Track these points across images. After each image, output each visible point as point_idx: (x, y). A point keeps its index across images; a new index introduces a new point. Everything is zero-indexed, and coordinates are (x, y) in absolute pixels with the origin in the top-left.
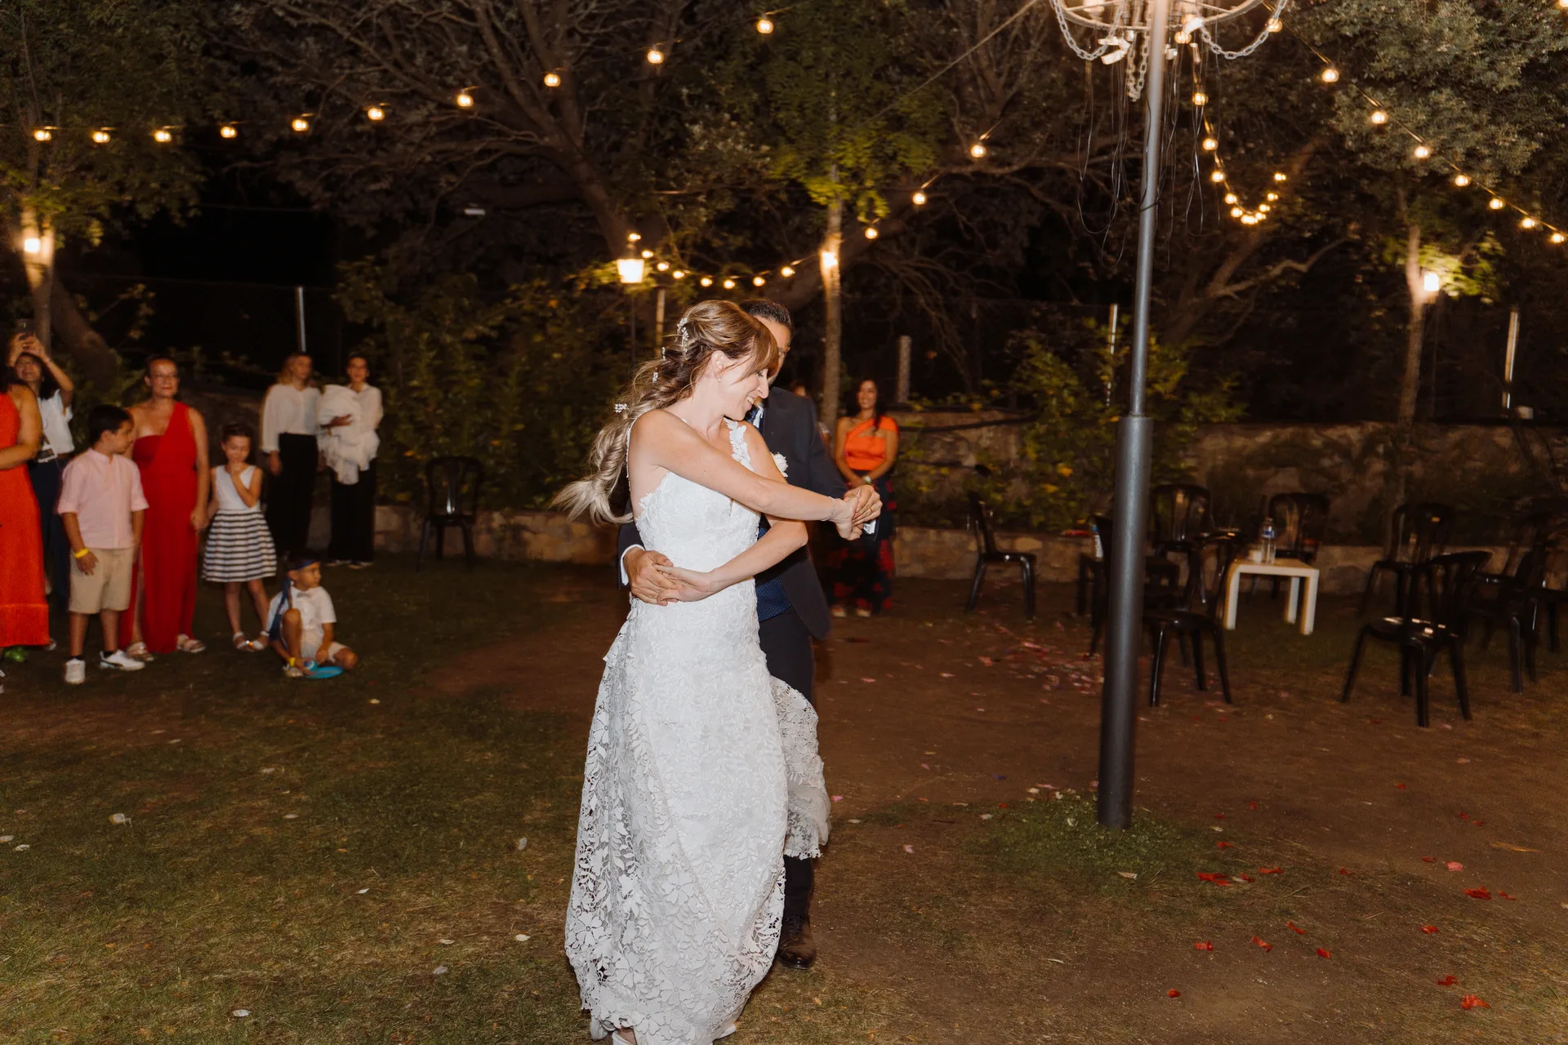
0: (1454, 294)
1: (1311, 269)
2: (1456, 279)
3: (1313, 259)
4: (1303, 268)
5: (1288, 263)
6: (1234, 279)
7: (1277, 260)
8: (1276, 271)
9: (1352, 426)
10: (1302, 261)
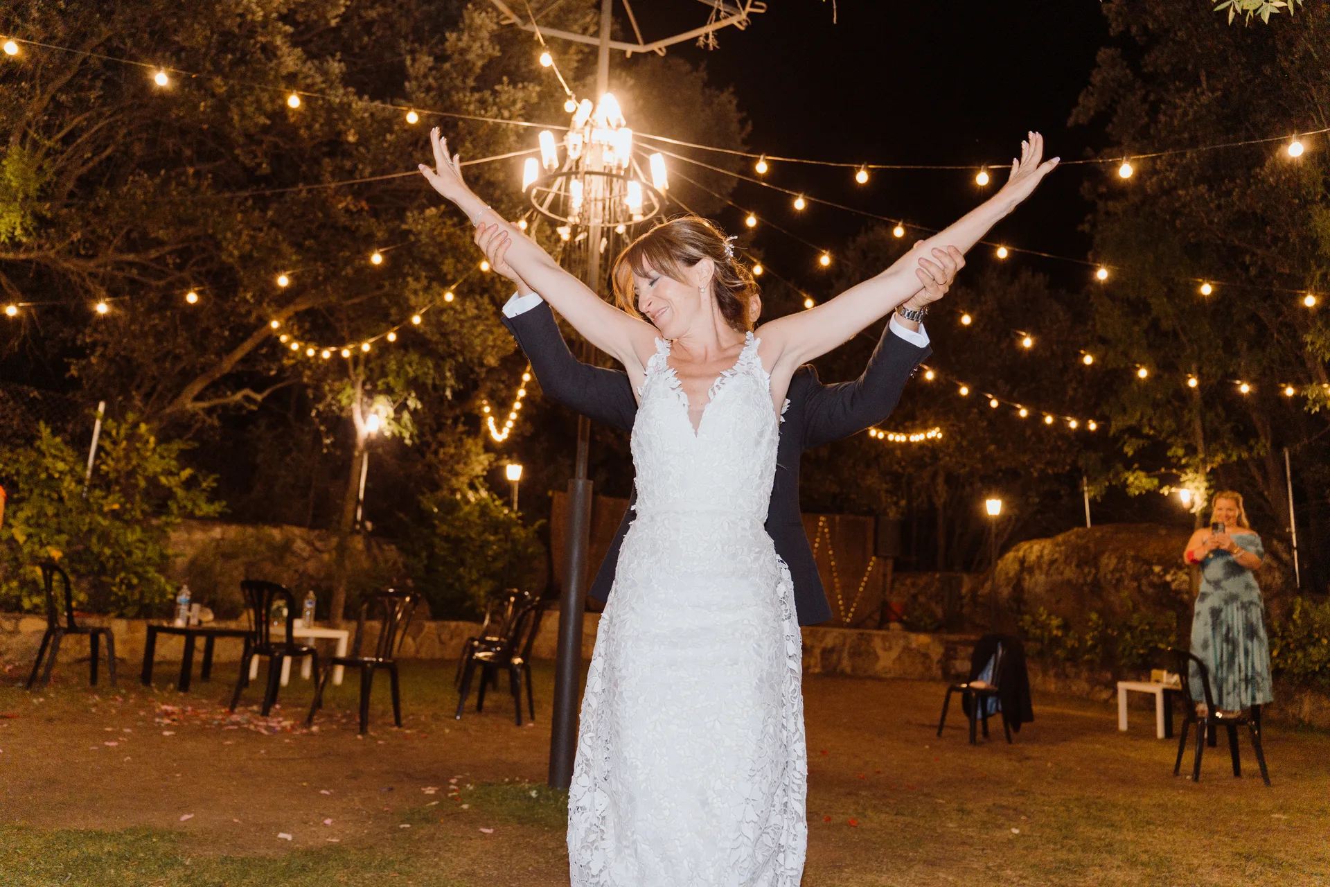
0: (388, 434)
1: (264, 399)
2: (389, 424)
3: (265, 394)
4: (259, 397)
5: (247, 392)
6: (198, 398)
7: (238, 387)
8: (238, 396)
9: (275, 527)
10: (258, 391)
